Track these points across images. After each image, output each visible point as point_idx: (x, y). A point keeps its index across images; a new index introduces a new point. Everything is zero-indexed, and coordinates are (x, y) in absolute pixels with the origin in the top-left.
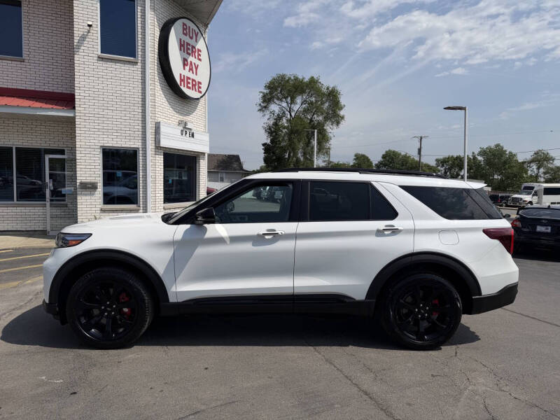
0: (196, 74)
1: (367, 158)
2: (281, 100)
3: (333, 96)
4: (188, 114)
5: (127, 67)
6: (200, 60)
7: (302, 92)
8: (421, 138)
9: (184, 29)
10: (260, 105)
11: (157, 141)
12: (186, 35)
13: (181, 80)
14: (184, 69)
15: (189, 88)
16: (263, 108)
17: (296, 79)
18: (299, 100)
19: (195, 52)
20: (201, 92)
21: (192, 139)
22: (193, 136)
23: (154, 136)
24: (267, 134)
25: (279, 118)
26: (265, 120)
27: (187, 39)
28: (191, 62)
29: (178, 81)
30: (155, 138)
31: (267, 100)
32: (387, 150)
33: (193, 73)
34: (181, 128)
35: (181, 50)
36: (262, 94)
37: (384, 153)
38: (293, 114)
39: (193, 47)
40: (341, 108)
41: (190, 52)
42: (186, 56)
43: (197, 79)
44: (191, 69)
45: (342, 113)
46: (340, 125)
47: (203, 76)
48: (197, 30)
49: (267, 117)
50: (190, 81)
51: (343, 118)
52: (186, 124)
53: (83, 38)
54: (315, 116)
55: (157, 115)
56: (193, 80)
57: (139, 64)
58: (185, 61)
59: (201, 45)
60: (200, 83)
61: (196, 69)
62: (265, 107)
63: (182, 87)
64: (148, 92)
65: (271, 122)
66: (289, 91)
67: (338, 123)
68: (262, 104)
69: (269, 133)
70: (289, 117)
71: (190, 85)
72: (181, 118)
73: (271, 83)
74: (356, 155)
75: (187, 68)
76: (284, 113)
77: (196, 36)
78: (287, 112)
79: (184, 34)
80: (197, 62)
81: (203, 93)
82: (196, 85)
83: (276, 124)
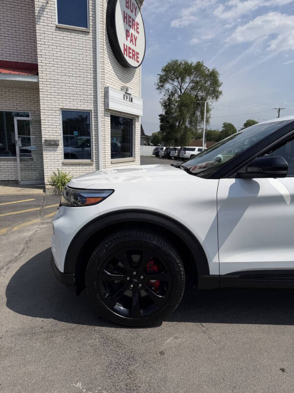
0: (135, 45)
1: (233, 126)
2: (173, 80)
3: (213, 77)
4: (128, 81)
5: (80, 36)
6: (138, 32)
7: (190, 74)
8: (279, 110)
9: (127, 3)
10: (158, 84)
11: (106, 104)
12: (128, 7)
13: (125, 50)
14: (127, 40)
15: (130, 57)
16: (160, 87)
17: (186, 63)
18: (188, 79)
19: (135, 25)
20: (138, 62)
21: (130, 103)
22: (132, 101)
23: (103, 100)
24: (163, 107)
25: (173, 94)
26: (162, 96)
27: (128, 12)
28: (132, 34)
30: (105, 101)
31: (163, 80)
32: (248, 120)
33: (133, 44)
34: (124, 93)
35: (124, 22)
36: (159, 76)
37: (245, 122)
38: (183, 91)
39: (134, 20)
40: (220, 86)
41: (131, 24)
42: (128, 28)
43: (136, 49)
45: (220, 89)
46: (219, 99)
47: (139, 48)
48: (136, 5)
49: (163, 93)
50: (131, 51)
51: (221, 93)
52: (127, 89)
53: (43, 9)
54: (200, 92)
55: (105, 81)
56: (133, 51)
57: (91, 34)
58: (127, 33)
59: (138, 19)
60: (138, 53)
61: (135, 40)
62: (162, 86)
63: (125, 56)
64: (99, 60)
65: (166, 98)
66: (181, 73)
67: (217, 97)
68: (159, 84)
69: (164, 106)
70: (179, 93)
71: (131, 55)
72: (123, 84)
73: (167, 67)
74: (224, 124)
75: (129, 39)
76: (176, 90)
77: (136, 10)
78: (178, 90)
79: (126, 6)
81: (140, 63)
82: (135, 55)
83: (169, 99)
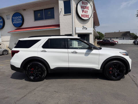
4: (86, 24)
5: (69, 16)
9: (82, 3)
15: (85, 17)
20: (88, 18)
22: (87, 29)
27: (84, 5)
28: (85, 11)
29: (81, 16)
34: (83, 28)
39: (86, 7)
42: (83, 9)
43: (87, 14)
44: (85, 12)
50: (85, 15)
53: (61, 12)
55: (76, 26)
57: (71, 14)
58: (83, 11)
59: (89, 5)
63: (82, 18)
72: (83, 25)
75: (84, 12)
77: (87, 3)
80: (87, 10)
82: (87, 16)
